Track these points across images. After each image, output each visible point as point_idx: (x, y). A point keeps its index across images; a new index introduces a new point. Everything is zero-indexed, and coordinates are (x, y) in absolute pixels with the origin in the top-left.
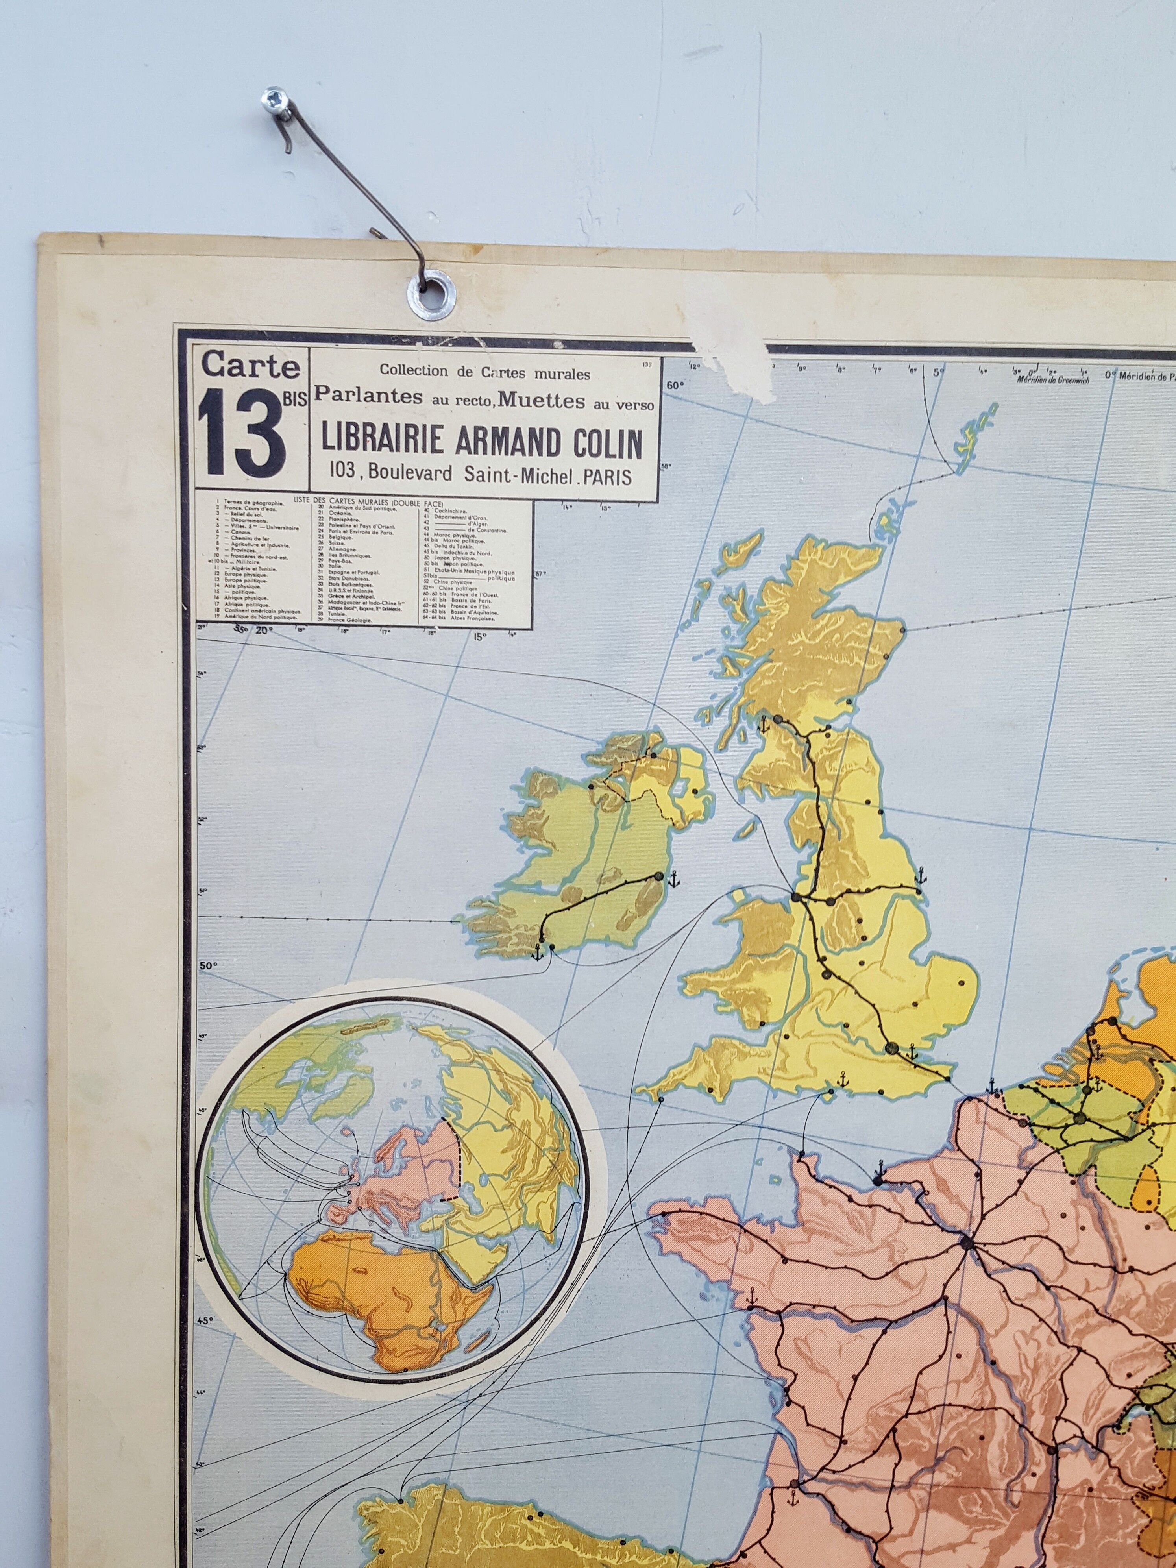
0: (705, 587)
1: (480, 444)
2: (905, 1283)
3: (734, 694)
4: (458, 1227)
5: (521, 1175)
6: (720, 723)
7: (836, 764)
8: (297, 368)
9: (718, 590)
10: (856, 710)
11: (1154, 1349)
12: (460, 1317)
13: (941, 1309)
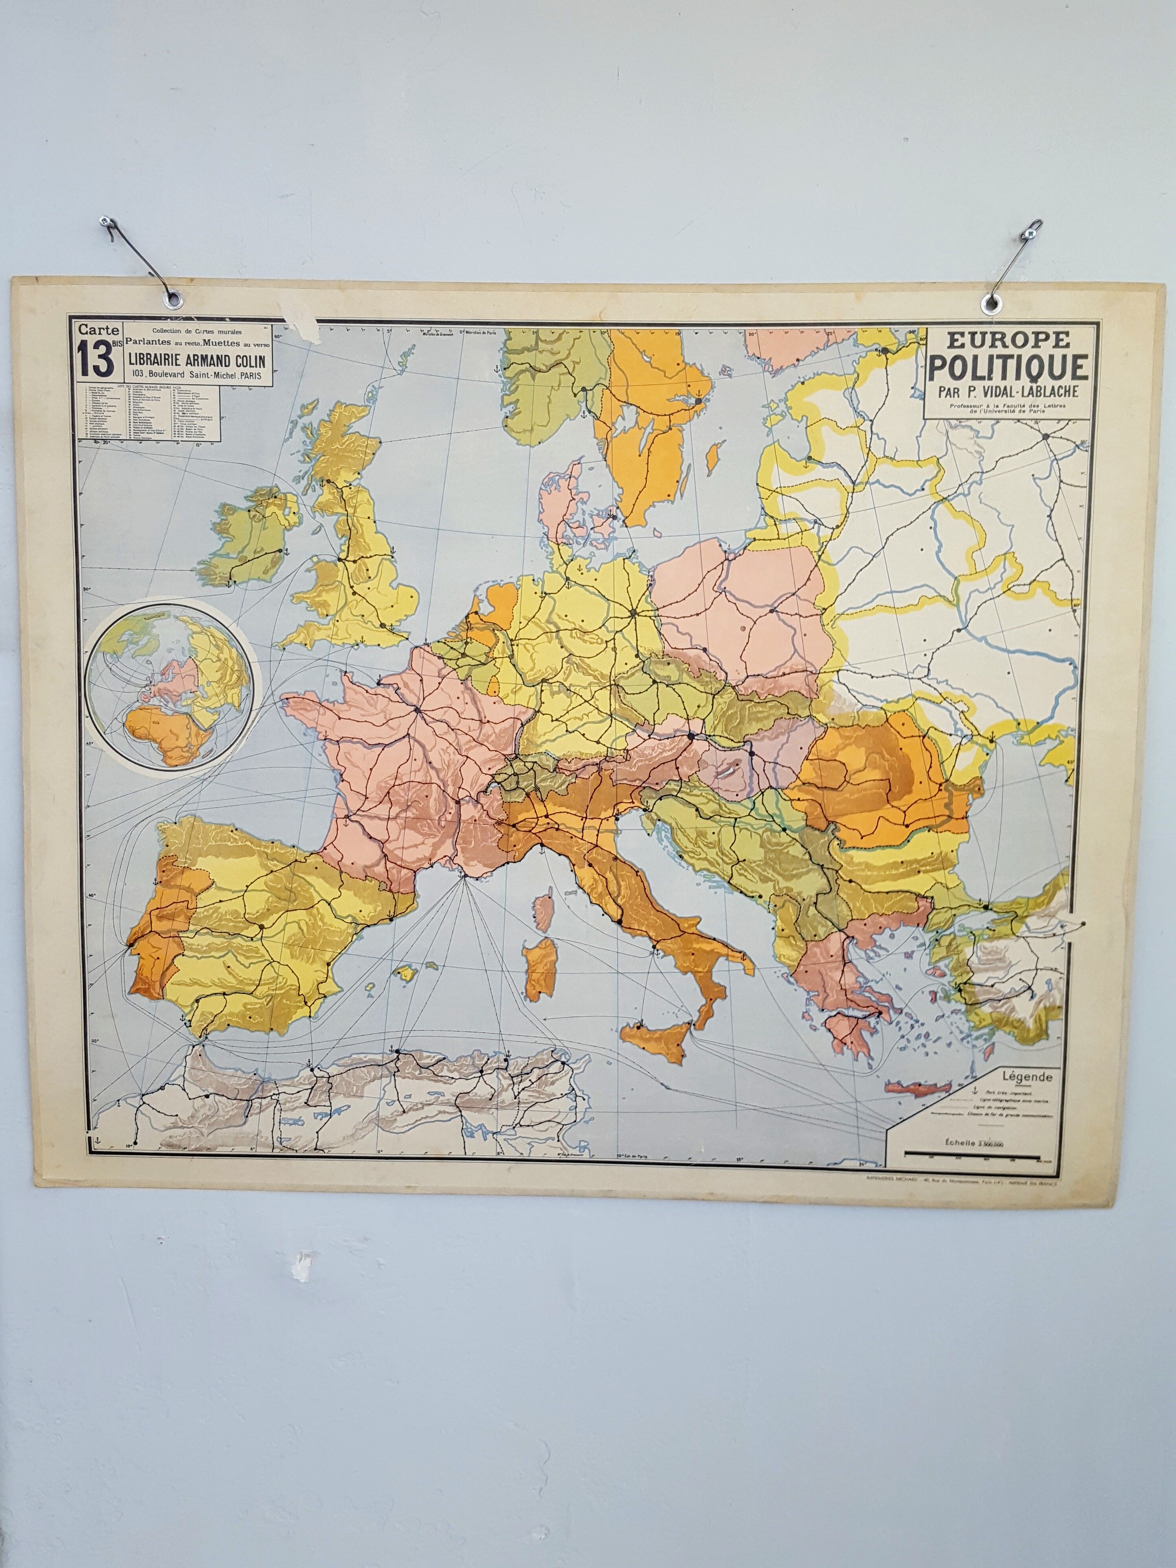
0: (295, 423)
1: (196, 362)
2: (392, 728)
3: (309, 470)
4: (198, 704)
5: (225, 682)
6: (304, 483)
7: (354, 501)
8: (118, 331)
9: (300, 425)
10: (362, 477)
11: (499, 758)
12: (200, 742)
13: (407, 739)
